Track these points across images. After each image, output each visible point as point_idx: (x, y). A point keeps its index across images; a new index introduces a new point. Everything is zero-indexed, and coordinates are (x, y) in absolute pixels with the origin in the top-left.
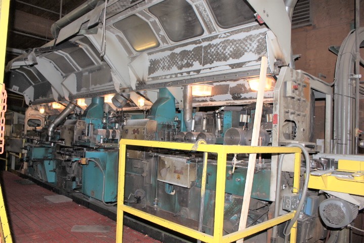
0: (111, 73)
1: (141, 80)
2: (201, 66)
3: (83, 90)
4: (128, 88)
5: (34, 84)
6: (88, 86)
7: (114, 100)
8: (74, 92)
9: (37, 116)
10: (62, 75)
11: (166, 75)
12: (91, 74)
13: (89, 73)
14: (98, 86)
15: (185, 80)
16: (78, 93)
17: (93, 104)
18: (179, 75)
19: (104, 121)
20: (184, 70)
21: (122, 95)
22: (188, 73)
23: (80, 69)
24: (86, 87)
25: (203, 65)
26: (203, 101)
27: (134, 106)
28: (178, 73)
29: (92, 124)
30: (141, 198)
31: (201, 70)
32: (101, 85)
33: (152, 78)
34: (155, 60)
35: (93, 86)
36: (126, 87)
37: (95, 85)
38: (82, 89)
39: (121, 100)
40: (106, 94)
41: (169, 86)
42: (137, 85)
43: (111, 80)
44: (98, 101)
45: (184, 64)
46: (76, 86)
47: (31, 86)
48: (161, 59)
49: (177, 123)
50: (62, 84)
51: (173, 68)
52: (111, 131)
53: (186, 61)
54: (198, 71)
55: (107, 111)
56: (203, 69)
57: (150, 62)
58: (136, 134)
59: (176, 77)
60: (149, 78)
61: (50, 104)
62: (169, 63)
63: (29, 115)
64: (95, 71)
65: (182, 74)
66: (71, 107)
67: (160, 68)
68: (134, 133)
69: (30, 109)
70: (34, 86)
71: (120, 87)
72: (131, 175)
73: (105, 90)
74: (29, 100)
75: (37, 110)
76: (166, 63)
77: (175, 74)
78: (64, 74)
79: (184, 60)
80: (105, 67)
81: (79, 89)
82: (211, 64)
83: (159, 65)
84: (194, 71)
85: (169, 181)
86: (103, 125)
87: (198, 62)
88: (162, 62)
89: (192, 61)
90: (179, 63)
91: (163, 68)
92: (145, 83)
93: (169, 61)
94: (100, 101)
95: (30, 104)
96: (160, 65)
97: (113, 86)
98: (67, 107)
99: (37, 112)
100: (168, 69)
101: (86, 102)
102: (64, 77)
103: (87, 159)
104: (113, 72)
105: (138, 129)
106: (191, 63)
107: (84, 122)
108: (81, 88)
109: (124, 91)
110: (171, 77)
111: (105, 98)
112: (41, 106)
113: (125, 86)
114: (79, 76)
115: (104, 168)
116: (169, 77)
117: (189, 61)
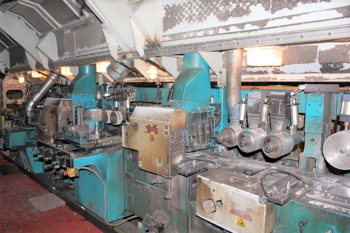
0: (103, 30)
1: (153, 40)
2: (269, 12)
3: (67, 55)
4: (131, 52)
5: (7, 47)
6: (72, 50)
7: (110, 69)
8: (55, 58)
9: (18, 86)
10: (37, 35)
11: (196, 31)
12: (74, 32)
13: (72, 31)
14: (86, 48)
15: (236, 39)
16: (60, 58)
17: (81, 74)
18: (221, 31)
19: (99, 97)
20: (231, 20)
21: (122, 64)
22: (242, 26)
23: (60, 26)
24: (70, 51)
25: (273, 12)
26: (260, 73)
27: (139, 77)
28: (220, 27)
29: (80, 107)
30: (165, 226)
31: (268, 20)
32: (89, 47)
33: (170, 35)
34: (174, 6)
35: (79, 50)
36: (127, 51)
37: (82, 47)
38: (65, 53)
39: (120, 69)
40: (97, 61)
41: (204, 49)
42: (146, 48)
43: (104, 40)
44: (87, 69)
45: (231, 10)
46: (57, 49)
47: (5, 50)
48: (184, 4)
49: (214, 108)
50: (37, 47)
51: (208, 18)
52: (109, 112)
53: (234, 6)
54: (262, 24)
55: (101, 83)
56: (273, 19)
57: (165, 9)
58: (152, 133)
59: (217, 34)
60: (166, 36)
61: (29, 72)
62: (200, 10)
63: (6, 86)
64: (79, 27)
65: (227, 28)
66: (53, 78)
67: (184, 20)
68: (149, 132)
69: (7, 78)
70: (8, 50)
71: (118, 50)
72: (145, 187)
73: (97, 55)
74: (5, 67)
75: (16, 78)
76: (194, 11)
77: (214, 29)
78: (40, 34)
79: (231, 3)
80: (93, 21)
81: (61, 53)
82: (290, 8)
83: (181, 14)
84: (253, 23)
85: (221, 223)
86: (97, 102)
87: (260, 5)
88: (187, 9)
89: (248, 4)
90: (221, 8)
91: (190, 18)
92: (159, 45)
93: (200, 6)
94: (90, 70)
95: (6, 72)
96: (184, 13)
97: (107, 50)
98: (48, 77)
99: (16, 80)
100: (200, 20)
101: (71, 71)
102: (40, 38)
103: (76, 169)
104: (106, 29)
105: (155, 126)
106: (245, 8)
107: (71, 101)
108: (64, 51)
109: (124, 57)
110: (205, 35)
111: (97, 66)
112: (19, 74)
113: (125, 50)
114: (59, 34)
115: (104, 177)
116: (202, 34)
117: (241, 4)
